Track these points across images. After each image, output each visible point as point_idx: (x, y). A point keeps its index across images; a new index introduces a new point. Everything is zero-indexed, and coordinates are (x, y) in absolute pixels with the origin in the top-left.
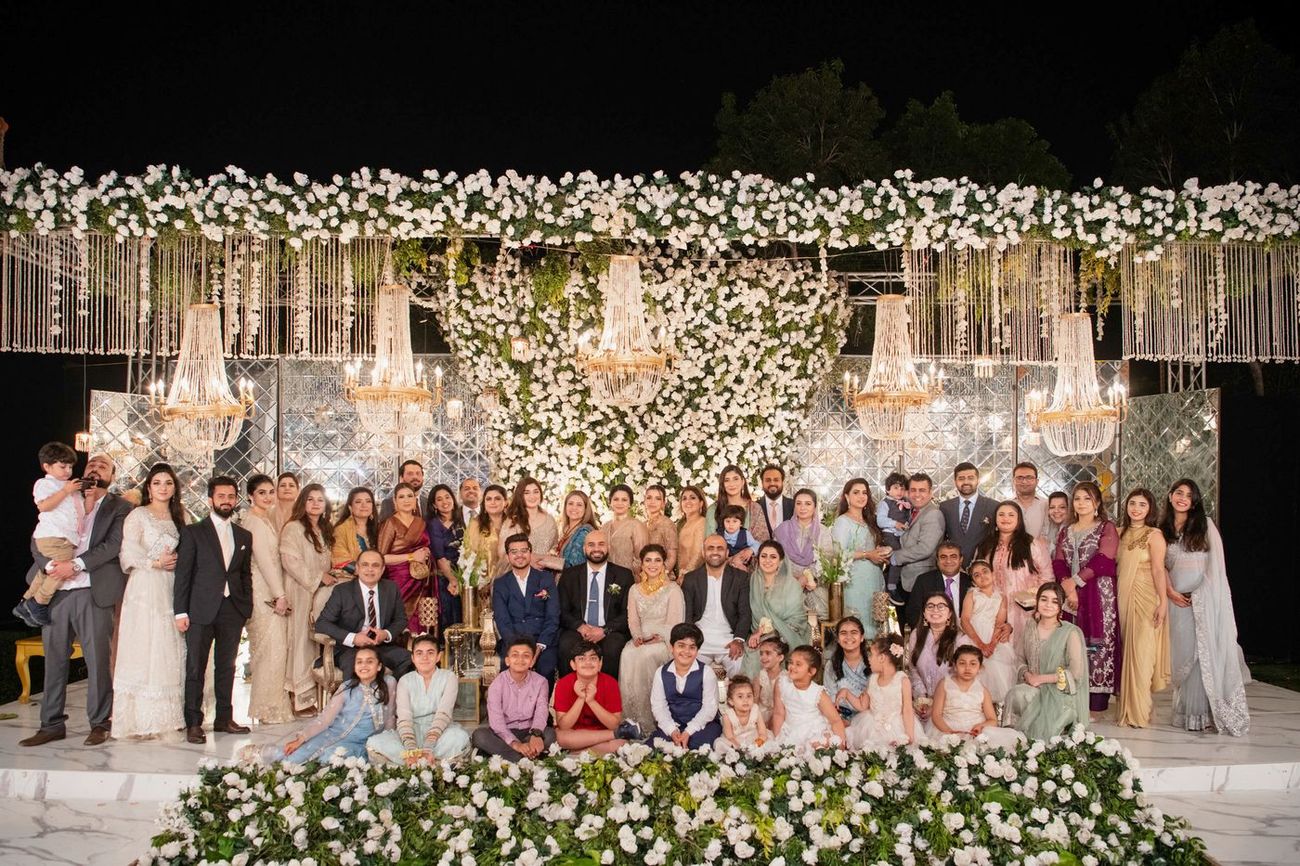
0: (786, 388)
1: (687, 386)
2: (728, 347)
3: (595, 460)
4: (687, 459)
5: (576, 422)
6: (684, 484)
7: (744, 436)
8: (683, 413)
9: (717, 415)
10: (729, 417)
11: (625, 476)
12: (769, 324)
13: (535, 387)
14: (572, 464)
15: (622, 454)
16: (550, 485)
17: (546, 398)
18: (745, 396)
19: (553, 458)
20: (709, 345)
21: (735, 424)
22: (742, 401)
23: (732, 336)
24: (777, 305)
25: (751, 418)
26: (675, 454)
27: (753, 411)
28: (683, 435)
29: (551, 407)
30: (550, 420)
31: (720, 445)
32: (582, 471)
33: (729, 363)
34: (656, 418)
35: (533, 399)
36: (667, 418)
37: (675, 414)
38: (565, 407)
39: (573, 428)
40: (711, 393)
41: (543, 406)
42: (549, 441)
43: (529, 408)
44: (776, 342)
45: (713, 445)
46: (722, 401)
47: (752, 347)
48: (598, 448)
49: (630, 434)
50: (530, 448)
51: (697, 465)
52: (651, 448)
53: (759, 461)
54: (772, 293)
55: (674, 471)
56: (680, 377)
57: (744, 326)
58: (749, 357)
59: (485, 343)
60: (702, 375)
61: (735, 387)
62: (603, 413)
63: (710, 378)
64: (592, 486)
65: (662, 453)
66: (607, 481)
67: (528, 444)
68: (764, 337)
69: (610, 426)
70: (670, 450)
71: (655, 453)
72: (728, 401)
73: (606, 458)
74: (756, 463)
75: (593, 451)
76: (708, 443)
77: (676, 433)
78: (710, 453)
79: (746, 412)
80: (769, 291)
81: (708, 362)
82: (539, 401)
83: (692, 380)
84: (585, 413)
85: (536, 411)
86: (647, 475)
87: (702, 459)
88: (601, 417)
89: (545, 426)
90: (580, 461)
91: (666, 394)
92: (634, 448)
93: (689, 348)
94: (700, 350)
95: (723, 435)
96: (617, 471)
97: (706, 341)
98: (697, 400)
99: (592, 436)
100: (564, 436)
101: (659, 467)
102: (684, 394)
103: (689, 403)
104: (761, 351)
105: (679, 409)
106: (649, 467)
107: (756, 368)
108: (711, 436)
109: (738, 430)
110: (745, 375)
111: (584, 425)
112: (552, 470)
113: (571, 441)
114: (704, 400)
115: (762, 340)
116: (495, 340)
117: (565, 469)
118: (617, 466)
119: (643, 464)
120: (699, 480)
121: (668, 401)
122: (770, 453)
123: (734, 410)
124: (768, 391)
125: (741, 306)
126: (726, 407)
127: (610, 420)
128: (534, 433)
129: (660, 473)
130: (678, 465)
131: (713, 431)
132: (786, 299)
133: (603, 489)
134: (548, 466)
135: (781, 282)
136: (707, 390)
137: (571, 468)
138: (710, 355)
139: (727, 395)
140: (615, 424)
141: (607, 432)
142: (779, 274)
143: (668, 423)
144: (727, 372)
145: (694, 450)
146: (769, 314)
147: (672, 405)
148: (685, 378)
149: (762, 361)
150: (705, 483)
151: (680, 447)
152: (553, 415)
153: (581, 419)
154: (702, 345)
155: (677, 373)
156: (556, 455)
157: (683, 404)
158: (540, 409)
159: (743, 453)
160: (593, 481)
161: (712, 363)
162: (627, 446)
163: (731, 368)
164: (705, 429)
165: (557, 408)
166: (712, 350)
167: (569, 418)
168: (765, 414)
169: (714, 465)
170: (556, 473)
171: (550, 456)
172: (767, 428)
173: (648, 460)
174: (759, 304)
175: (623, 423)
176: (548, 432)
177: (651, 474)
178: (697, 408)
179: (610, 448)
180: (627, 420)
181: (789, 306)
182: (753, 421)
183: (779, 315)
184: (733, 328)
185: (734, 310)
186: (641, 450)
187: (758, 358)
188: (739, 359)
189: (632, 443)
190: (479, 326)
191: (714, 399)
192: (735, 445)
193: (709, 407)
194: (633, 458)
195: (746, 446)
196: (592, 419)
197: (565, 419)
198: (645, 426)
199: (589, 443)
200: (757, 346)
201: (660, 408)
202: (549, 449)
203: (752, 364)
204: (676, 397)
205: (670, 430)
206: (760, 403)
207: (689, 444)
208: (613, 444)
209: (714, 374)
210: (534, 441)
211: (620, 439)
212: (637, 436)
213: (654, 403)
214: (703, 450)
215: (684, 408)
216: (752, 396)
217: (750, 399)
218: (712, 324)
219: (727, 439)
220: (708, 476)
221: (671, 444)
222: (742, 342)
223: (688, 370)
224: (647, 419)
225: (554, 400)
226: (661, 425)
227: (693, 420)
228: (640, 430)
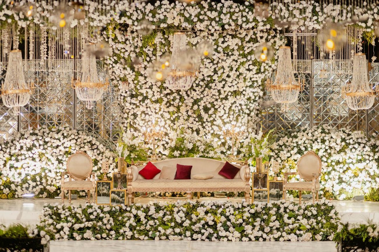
0: (251, 79)
1: (206, 79)
2: (223, 62)
3: (166, 110)
4: (206, 110)
5: (158, 93)
6: (205, 120)
7: (231, 99)
8: (204, 90)
9: (219, 91)
10: (225, 91)
11: (180, 117)
12: (241, 52)
13: (141, 78)
14: (157, 111)
15: (178, 107)
16: (147, 120)
17: (146, 83)
18: (232, 83)
19: (148, 109)
20: (215, 62)
21: (228, 95)
22: (230, 85)
23: (225, 58)
24: (245, 44)
25: (235, 92)
26: (201, 107)
27: (235, 88)
28: (205, 99)
29: (148, 87)
30: (147, 92)
31: (221, 104)
32: (161, 115)
33: (224, 69)
34: (193, 92)
35: (140, 83)
36: (198, 92)
37: (201, 90)
38: (154, 87)
39: (157, 96)
40: (216, 81)
41: (144, 86)
42: (146, 102)
43: (138, 87)
44: (245, 60)
45: (218, 104)
46: (221, 85)
47: (234, 62)
48: (168, 105)
49: (181, 98)
50: (138, 104)
51: (210, 112)
52: (191, 105)
53: (239, 111)
54: (242, 39)
55: (200, 115)
56: (203, 75)
57: (230, 53)
58: (233, 66)
59: (119, 58)
60: (212, 74)
61: (227, 79)
62: (170, 90)
63: (216, 75)
64: (165, 121)
65: (196, 107)
66: (172, 119)
67: (137, 102)
68: (239, 57)
69: (174, 95)
70: (199, 106)
71: (192, 107)
72: (224, 85)
73: (172, 109)
74: (237, 111)
75: (166, 106)
76: (215, 103)
77: (202, 99)
78: (216, 107)
79: (232, 89)
80: (241, 39)
81: (215, 69)
82: (143, 84)
83: (208, 76)
84: (163, 90)
85: (141, 89)
86: (189, 116)
87: (213, 109)
88: (169, 92)
89: (145, 95)
90: (160, 110)
91: (197, 82)
92: (184, 105)
93: (207, 63)
94: (211, 64)
95: (222, 99)
96: (176, 115)
97: (214, 60)
98: (210, 85)
99: (165, 100)
100: (153, 99)
101: (194, 113)
102: (205, 82)
103: (207, 86)
104: (238, 63)
105: (203, 89)
106: (190, 113)
107: (236, 71)
108: (217, 100)
109: (229, 97)
110: (231, 74)
111: (162, 95)
112: (148, 114)
113: (157, 102)
114: (213, 85)
115: (238, 59)
116: (124, 58)
117: (154, 114)
118: (176, 113)
119: (187, 111)
120: (212, 119)
121: (198, 85)
122: (244, 107)
123: (227, 88)
124: (242, 80)
125: (228, 46)
126: (223, 88)
127: (173, 93)
128: (140, 98)
129: (195, 116)
130: (202, 112)
131: (217, 97)
132: (249, 42)
133: (170, 122)
134: (146, 112)
135: (247, 35)
136: (215, 80)
137: (156, 113)
138: (216, 66)
139: (223, 82)
140: (175, 94)
141: (172, 98)
142: (245, 31)
143: (198, 95)
144: (223, 72)
145: (209, 106)
146: (241, 48)
147: (200, 87)
148: (205, 75)
149: (239, 68)
150: (214, 120)
151: (203, 104)
152: (149, 90)
153: (161, 92)
154: (212, 62)
155: (201, 73)
156: (150, 107)
157: (204, 86)
158: (143, 88)
159: (231, 107)
160: (166, 119)
161: (217, 69)
162: (180, 104)
163: (225, 71)
164: (214, 97)
165: (151, 88)
166: (217, 64)
167: (156, 92)
168: (241, 90)
169: (218, 112)
170: (149, 115)
171: (147, 108)
172: (242, 96)
173: (190, 110)
174: (236, 45)
175: (179, 94)
176: (146, 98)
177: (191, 116)
178: (210, 88)
179: (173, 105)
180: (181, 93)
181: (251, 44)
182: (235, 93)
183: (246, 48)
184: (226, 55)
185: (226, 47)
186: (187, 106)
187: (237, 67)
188: (229, 67)
189: (183, 103)
190: (117, 52)
191: (218, 84)
192: (228, 104)
193: (216, 87)
194: (183, 109)
195: (232, 104)
196: (166, 92)
197: (154, 92)
198: (188, 96)
199: (164, 103)
200: (237, 61)
201: (195, 88)
202: (146, 105)
203: (235, 69)
204: (201, 83)
205: (199, 97)
206: (239, 85)
207: (207, 103)
208: (174, 103)
209: (217, 74)
210: (140, 101)
211: (177, 101)
212: (185, 99)
213: (192, 86)
214: (213, 106)
215: (205, 88)
216: (235, 83)
217: (234, 84)
218: (216, 54)
219: (224, 101)
220: (216, 117)
221: (199, 103)
222: (229, 61)
223: (207, 72)
224: (189, 93)
225: (149, 84)
226: (195, 95)
227: (209, 93)
228: (186, 97)
